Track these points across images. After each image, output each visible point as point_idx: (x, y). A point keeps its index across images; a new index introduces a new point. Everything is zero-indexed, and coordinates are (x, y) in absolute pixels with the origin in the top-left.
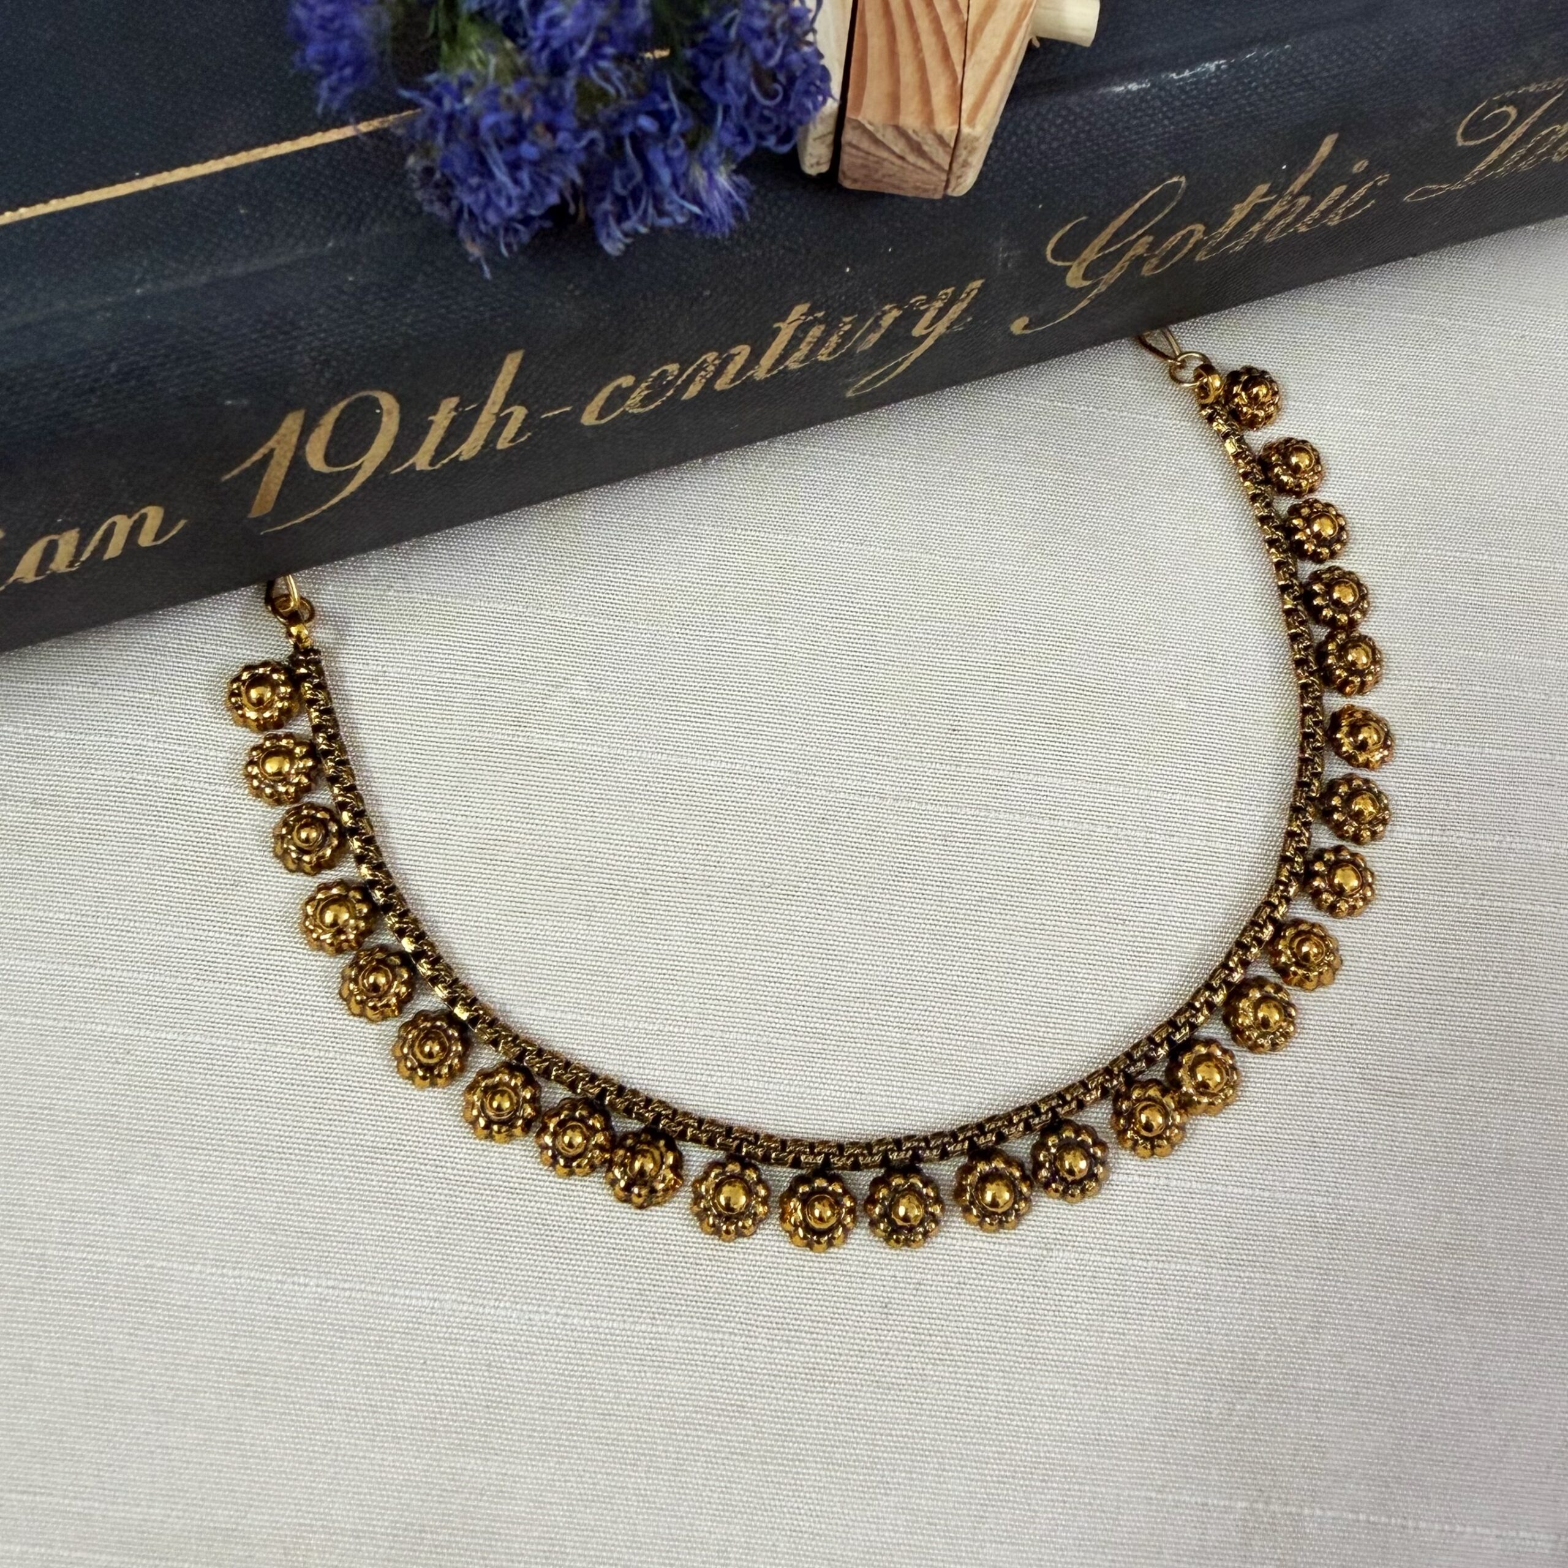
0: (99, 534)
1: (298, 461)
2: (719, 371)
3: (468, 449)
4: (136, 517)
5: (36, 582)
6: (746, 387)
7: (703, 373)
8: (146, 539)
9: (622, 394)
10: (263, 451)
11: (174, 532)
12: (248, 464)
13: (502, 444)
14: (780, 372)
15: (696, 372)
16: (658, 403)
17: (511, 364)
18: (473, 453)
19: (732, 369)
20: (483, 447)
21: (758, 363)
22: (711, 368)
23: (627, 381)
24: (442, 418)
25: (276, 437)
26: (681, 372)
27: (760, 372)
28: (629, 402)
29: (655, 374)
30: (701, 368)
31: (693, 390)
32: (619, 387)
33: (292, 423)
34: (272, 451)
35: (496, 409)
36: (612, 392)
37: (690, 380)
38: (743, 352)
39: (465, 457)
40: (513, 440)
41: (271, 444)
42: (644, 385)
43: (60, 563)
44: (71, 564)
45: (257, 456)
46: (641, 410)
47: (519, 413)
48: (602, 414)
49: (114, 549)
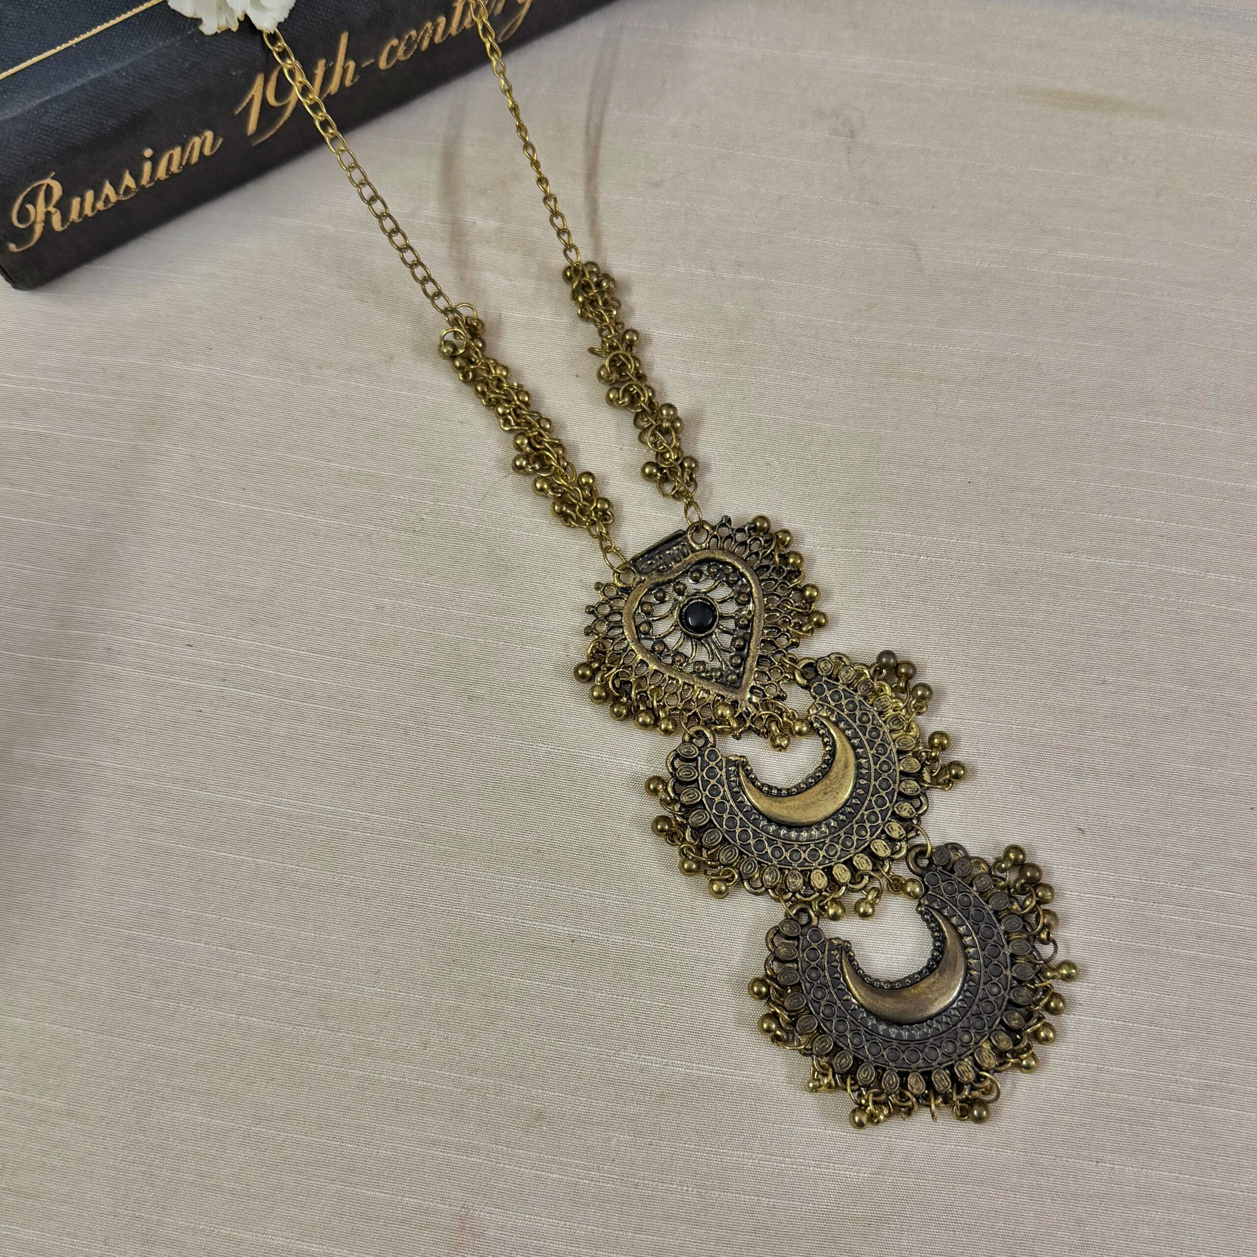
0: (189, 149)
1: (264, 101)
2: (435, 31)
3: (333, 87)
4: (203, 138)
5: (166, 180)
6: (449, 39)
7: (428, 34)
8: (207, 151)
9: (393, 50)
10: (250, 96)
11: (218, 146)
12: (244, 104)
13: (348, 83)
14: (463, 30)
15: (424, 34)
16: (412, 53)
17: (344, 39)
18: (336, 90)
19: (440, 30)
20: (340, 86)
21: (451, 26)
22: (431, 31)
23: (395, 42)
24: (320, 72)
25: (254, 89)
26: (418, 34)
27: (453, 30)
28: (399, 54)
29: (407, 37)
30: (426, 31)
31: (425, 44)
32: (392, 46)
33: (259, 80)
34: (253, 96)
35: (342, 64)
36: (390, 50)
37: (423, 37)
38: (442, 20)
39: (332, 93)
40: (352, 81)
41: (253, 92)
42: (403, 44)
43: (174, 169)
44: (179, 168)
45: (247, 100)
46: (405, 58)
47: (352, 64)
48: (388, 62)
49: (195, 159)
